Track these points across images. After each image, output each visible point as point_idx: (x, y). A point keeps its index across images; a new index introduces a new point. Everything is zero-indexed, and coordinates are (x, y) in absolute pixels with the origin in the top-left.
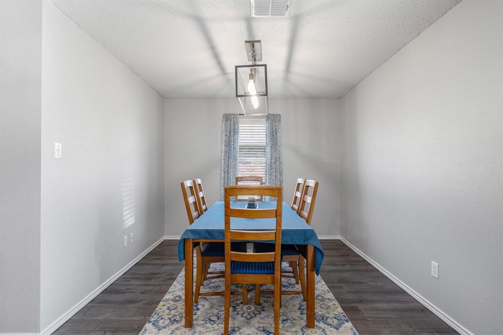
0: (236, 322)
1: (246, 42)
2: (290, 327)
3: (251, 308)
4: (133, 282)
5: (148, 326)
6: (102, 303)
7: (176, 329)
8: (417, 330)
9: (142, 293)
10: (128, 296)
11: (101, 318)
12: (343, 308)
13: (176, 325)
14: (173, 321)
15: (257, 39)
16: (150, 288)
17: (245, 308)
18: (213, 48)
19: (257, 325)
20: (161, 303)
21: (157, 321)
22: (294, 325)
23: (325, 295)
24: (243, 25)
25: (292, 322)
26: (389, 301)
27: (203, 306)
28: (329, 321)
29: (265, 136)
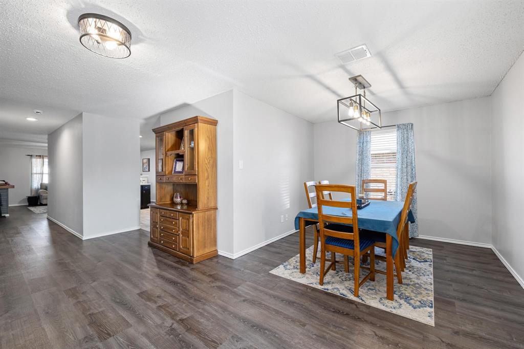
0: (334, 279)
1: (349, 79)
2: (372, 294)
3: (349, 275)
4: (284, 244)
5: (281, 266)
6: (265, 250)
7: (295, 272)
8: (514, 340)
9: (286, 250)
10: (278, 250)
11: (261, 257)
12: (435, 299)
13: (296, 270)
14: (295, 268)
15: (357, 75)
16: (292, 249)
17: (345, 274)
18: (328, 88)
19: (347, 285)
20: (294, 258)
21: (287, 265)
22: (376, 294)
23: (424, 285)
24: (341, 71)
25: (376, 292)
26: (502, 310)
27: (317, 265)
28: (412, 302)
29: (396, 144)
